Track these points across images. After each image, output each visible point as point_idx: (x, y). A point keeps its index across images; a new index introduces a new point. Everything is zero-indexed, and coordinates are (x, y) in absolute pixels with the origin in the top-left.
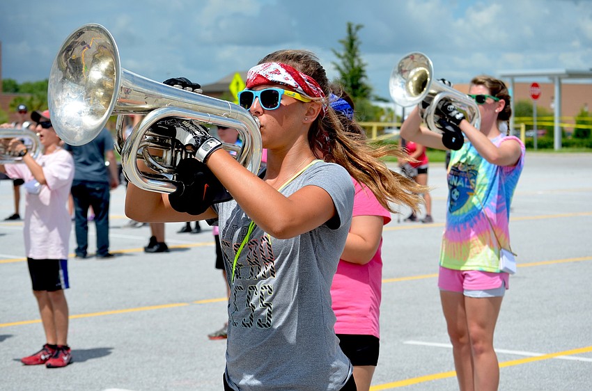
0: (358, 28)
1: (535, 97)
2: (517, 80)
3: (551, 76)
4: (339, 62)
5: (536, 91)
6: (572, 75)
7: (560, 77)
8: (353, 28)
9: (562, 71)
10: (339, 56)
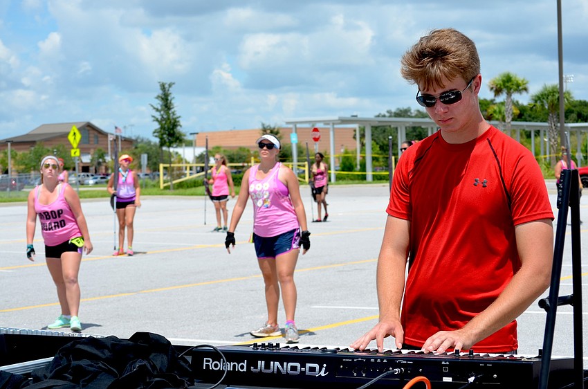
0: (170, 86)
1: (316, 140)
2: (298, 126)
3: (326, 123)
4: (158, 115)
5: (317, 135)
6: (343, 121)
7: (334, 122)
8: (167, 86)
9: (336, 117)
10: (157, 110)
